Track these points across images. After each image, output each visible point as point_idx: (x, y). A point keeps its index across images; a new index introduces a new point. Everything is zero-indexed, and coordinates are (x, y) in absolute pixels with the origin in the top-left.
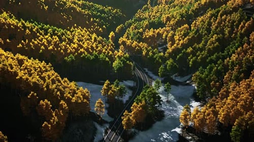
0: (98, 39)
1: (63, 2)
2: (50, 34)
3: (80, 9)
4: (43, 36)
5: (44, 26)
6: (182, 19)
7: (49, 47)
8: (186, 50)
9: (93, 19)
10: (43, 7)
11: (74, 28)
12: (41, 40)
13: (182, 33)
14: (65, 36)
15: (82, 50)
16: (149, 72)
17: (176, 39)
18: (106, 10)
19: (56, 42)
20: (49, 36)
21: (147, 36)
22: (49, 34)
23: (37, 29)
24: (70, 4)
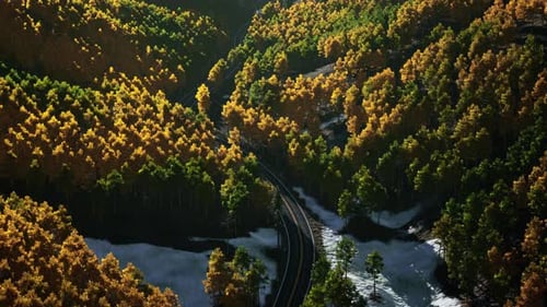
0: (174, 111)
1: (76, 6)
2: (54, 104)
3: (118, 22)
4: (36, 114)
5: (35, 81)
6: (374, 50)
7: (54, 147)
8: (401, 143)
9: (152, 48)
10: (29, 24)
11: (110, 79)
12: (32, 128)
13: (383, 92)
14: (92, 110)
15: (140, 151)
16: (308, 199)
17: (367, 109)
18: (179, 19)
19: (71, 130)
20: (51, 114)
21: (292, 98)
22: (51, 107)
23: (19, 92)
24: (94, 10)
